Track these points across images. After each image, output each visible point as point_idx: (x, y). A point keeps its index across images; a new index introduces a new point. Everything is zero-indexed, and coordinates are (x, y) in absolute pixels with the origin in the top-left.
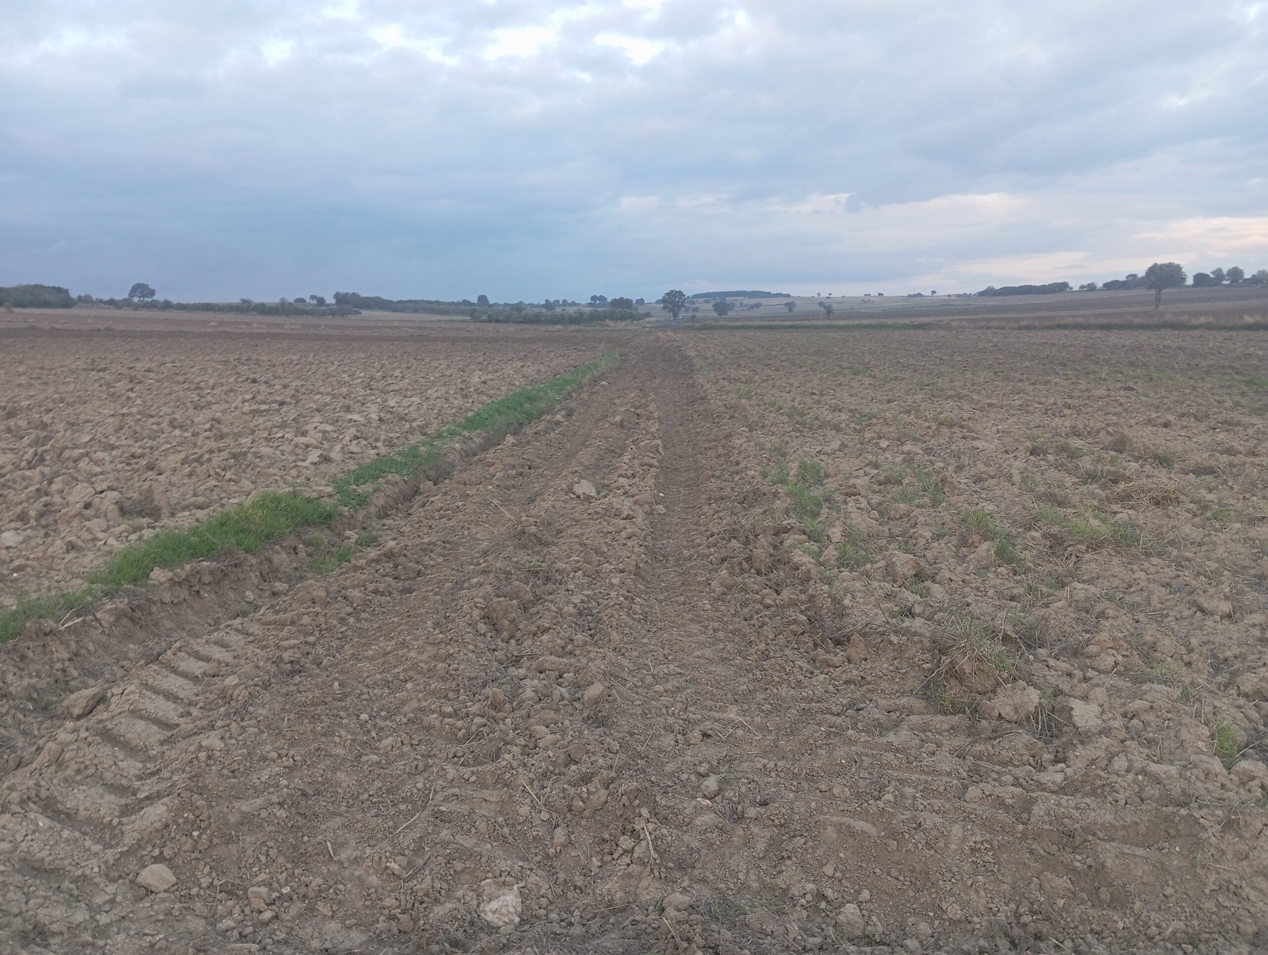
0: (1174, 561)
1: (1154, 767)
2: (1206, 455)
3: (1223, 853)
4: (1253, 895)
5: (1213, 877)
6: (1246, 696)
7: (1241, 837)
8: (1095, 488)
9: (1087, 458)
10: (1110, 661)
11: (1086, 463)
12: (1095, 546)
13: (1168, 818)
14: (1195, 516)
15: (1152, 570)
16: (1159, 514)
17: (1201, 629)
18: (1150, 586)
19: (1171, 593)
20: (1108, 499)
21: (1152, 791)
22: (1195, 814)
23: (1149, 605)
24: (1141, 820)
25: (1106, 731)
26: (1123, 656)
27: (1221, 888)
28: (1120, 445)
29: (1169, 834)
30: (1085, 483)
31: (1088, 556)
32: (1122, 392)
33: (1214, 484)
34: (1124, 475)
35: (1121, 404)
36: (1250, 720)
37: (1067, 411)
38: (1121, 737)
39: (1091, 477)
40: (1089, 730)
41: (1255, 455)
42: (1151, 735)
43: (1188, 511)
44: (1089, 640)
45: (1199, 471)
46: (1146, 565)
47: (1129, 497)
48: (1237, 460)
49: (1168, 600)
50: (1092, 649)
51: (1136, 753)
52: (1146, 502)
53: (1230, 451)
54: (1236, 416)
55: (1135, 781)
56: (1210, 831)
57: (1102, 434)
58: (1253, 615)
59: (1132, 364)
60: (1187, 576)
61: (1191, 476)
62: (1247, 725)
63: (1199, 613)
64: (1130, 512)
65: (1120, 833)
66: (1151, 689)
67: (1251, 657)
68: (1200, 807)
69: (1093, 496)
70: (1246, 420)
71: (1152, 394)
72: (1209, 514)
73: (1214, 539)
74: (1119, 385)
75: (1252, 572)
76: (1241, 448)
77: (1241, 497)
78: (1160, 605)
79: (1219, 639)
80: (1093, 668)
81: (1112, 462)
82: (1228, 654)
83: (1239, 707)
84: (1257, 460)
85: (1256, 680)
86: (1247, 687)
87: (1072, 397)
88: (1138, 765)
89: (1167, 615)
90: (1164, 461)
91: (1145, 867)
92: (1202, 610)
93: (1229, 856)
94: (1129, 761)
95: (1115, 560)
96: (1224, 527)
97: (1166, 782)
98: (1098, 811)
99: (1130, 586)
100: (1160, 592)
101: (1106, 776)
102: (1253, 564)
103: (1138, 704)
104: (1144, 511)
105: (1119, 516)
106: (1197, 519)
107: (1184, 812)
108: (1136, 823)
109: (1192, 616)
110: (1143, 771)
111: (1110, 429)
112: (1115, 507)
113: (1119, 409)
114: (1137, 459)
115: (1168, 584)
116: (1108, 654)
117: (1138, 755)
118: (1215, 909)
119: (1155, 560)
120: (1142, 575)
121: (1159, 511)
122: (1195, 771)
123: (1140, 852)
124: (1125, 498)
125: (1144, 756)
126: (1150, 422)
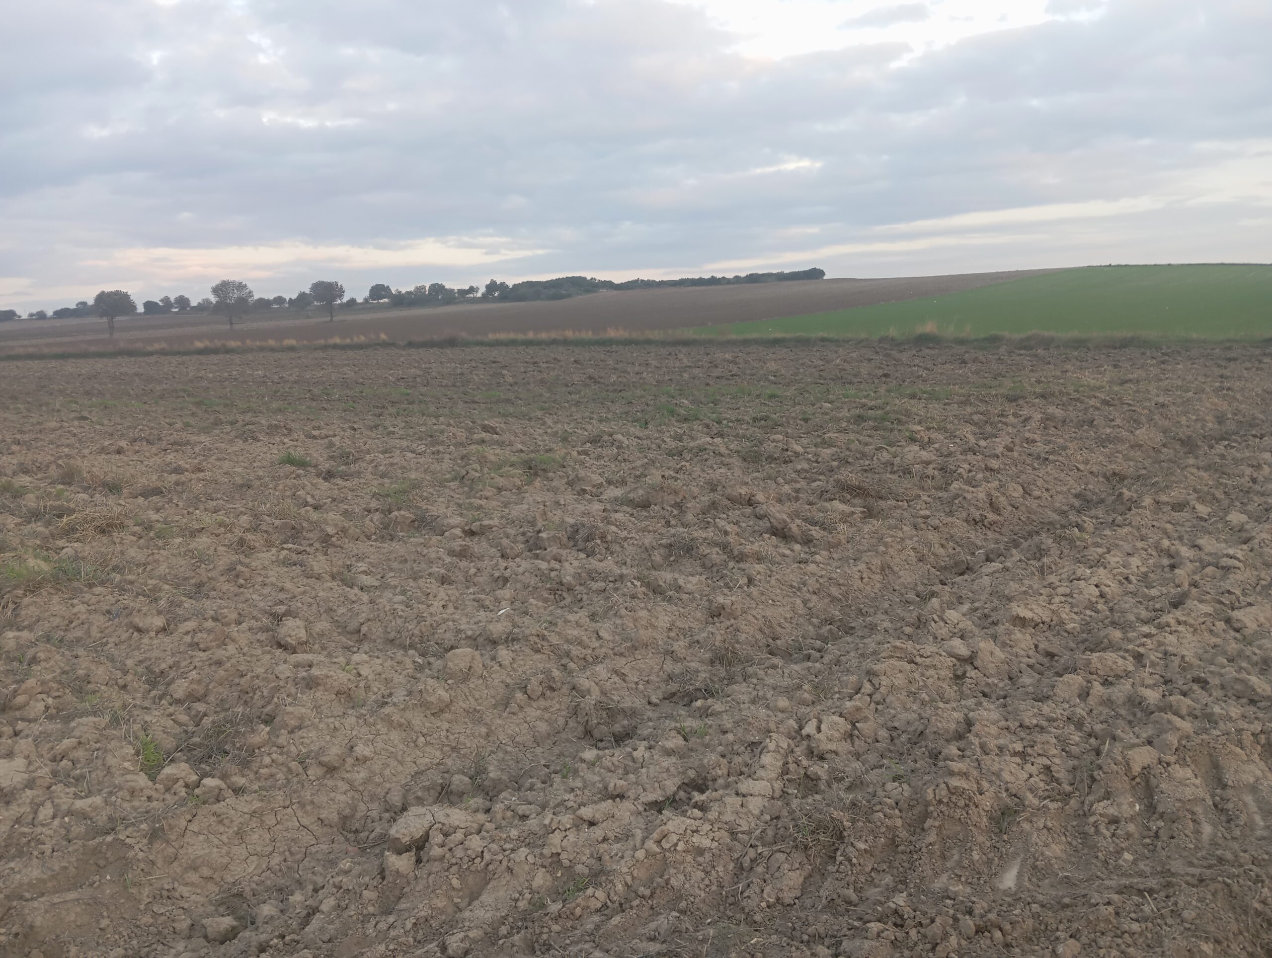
0: (116, 587)
1: (79, 804)
2: (154, 477)
3: (153, 863)
4: (185, 891)
5: (146, 891)
6: (178, 702)
7: (167, 842)
8: (39, 527)
9: (31, 496)
10: (40, 706)
11: (30, 501)
12: (34, 587)
13: (96, 851)
14: (141, 538)
15: (94, 600)
16: (106, 542)
17: (138, 648)
18: (91, 617)
19: (110, 620)
20: (52, 535)
21: (78, 829)
22: (120, 837)
23: (90, 637)
24: (69, 862)
25: (30, 784)
26: (55, 698)
27: (155, 898)
28: (68, 478)
29: (99, 867)
30: (29, 523)
31: (26, 600)
32: (76, 423)
33: (160, 504)
34: (68, 508)
35: (75, 435)
36: (180, 724)
37: (15, 448)
38: (46, 784)
39: (36, 515)
40: (15, 788)
41: (200, 470)
42: (78, 772)
43: (134, 534)
44: (15, 691)
45: (147, 493)
46: (87, 596)
47: (73, 530)
48: (183, 478)
49: (106, 628)
50: (20, 699)
51: (62, 795)
52: (91, 532)
53: (178, 470)
54: (184, 436)
55: (62, 826)
56: (137, 848)
57: (53, 467)
58: (186, 623)
59: (87, 393)
60: (126, 600)
61: (141, 500)
62: (178, 730)
63: (136, 634)
64: (76, 545)
65: (50, 885)
66: (78, 724)
67: (183, 664)
68: (126, 828)
69: (35, 534)
70: (194, 438)
71: (106, 422)
72: (152, 534)
73: (156, 557)
74: (73, 415)
75: (193, 581)
76: (187, 466)
77: (185, 512)
78: (99, 635)
79: (155, 654)
80: (23, 720)
81: (58, 496)
82: (163, 666)
83: (170, 715)
84: (201, 475)
85: (186, 685)
86: (179, 694)
87: (21, 432)
88: (64, 807)
89: (107, 643)
90: (113, 488)
91: (78, 910)
92: (139, 630)
93: (160, 863)
94: (56, 806)
95: (56, 599)
96: (166, 544)
97: (93, 814)
98: (24, 871)
99: (71, 622)
100: (99, 620)
101: (30, 831)
102: (193, 574)
103: (67, 743)
104: (90, 542)
105: (65, 550)
106: (142, 541)
107: (109, 838)
108: (66, 868)
109: (130, 638)
110: (70, 813)
111: (60, 462)
112: (60, 543)
113: (72, 440)
114: (86, 489)
115: (108, 612)
116: (37, 700)
117: (64, 796)
118: (151, 921)
119: (98, 590)
120: (82, 608)
121: (105, 539)
122: (120, 794)
123: (72, 895)
124: (69, 532)
125: (71, 795)
126: (103, 450)
